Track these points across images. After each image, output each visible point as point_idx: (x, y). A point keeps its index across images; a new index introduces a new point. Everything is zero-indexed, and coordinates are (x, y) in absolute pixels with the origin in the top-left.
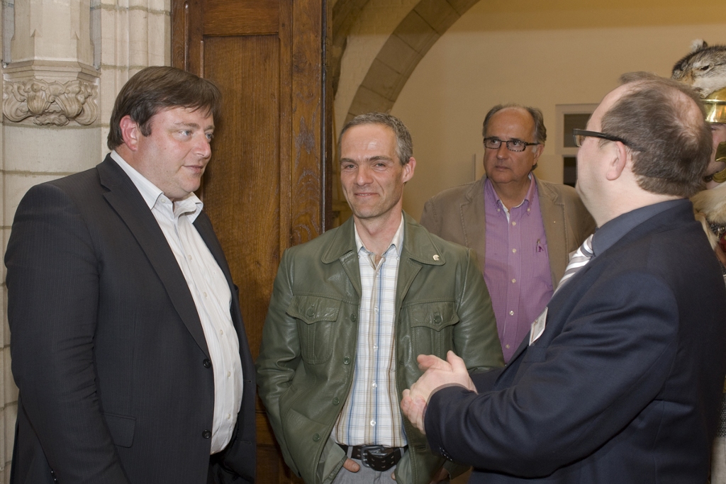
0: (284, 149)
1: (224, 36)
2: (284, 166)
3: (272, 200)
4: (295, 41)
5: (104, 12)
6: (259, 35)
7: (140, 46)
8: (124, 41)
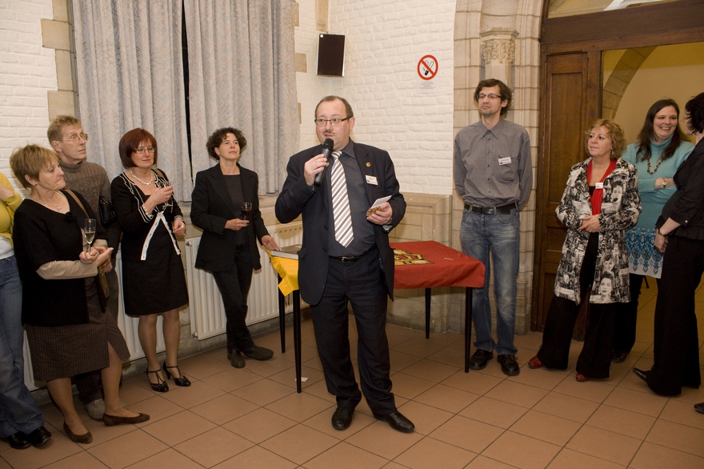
0: (583, 117)
1: (560, 74)
2: (583, 123)
3: (578, 136)
4: (589, 75)
5: (516, 68)
6: (574, 73)
7: (528, 80)
8: (522, 78)
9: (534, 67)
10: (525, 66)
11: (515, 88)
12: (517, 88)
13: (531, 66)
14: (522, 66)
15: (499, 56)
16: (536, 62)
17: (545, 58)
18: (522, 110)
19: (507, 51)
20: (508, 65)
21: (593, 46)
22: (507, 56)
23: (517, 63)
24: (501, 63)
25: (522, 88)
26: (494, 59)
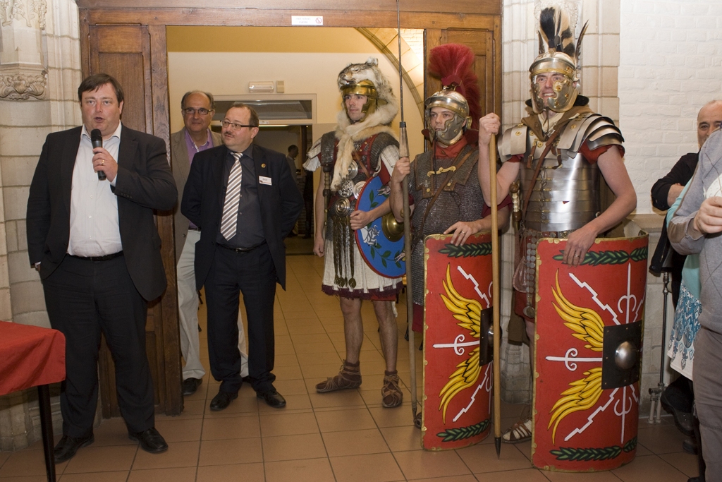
0: (148, 112)
1: (111, 53)
2: (149, 121)
5: (48, 38)
7: (67, 57)
8: (58, 54)
9: (73, 39)
10: (62, 36)
11: (48, 67)
12: (51, 68)
13: (70, 37)
14: (57, 37)
15: (26, 16)
16: (76, 35)
17: (86, 29)
18: (60, 100)
19: (37, 9)
20: (39, 30)
21: (156, 18)
22: (37, 18)
23: (48, 31)
24: (29, 26)
25: (59, 69)
26: (17, 19)
